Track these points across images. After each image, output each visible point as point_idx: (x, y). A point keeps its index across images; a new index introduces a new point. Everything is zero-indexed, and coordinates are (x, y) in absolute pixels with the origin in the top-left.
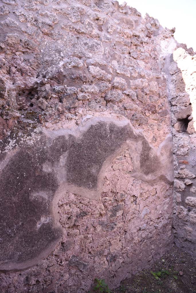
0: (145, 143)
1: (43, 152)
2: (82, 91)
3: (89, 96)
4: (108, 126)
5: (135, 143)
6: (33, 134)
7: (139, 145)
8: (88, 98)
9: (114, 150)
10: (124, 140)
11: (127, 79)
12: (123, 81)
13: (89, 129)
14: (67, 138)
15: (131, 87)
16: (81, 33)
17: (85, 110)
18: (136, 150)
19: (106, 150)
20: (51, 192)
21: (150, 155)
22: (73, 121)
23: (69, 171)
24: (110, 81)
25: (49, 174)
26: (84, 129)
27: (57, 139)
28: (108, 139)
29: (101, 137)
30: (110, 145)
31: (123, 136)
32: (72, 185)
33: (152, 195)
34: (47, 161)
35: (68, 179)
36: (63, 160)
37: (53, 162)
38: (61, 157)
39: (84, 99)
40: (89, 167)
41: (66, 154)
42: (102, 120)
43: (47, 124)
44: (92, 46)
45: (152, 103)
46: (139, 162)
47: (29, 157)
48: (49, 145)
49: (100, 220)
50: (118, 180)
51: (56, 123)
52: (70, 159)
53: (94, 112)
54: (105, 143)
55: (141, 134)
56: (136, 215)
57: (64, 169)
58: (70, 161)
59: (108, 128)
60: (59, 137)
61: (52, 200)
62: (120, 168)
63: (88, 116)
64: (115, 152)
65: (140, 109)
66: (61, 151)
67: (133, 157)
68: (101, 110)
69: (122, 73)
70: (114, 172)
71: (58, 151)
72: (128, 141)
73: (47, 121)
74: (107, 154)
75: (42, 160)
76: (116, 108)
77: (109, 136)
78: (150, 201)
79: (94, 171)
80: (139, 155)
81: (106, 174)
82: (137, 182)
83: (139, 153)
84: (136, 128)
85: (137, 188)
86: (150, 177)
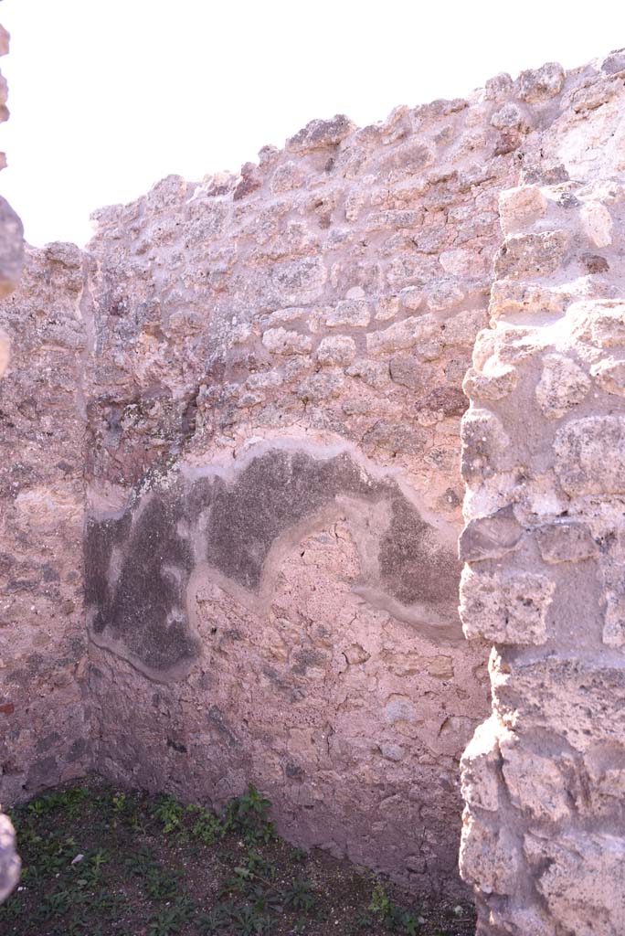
0: (402, 509)
1: (179, 504)
2: (247, 388)
3: (259, 396)
4: (290, 458)
5: (365, 506)
6: (169, 472)
7: (381, 513)
8: (258, 400)
9: (298, 516)
10: (327, 495)
11: (358, 334)
12: (342, 342)
13: (250, 467)
14: (211, 482)
15: (369, 351)
16: (278, 258)
17: (250, 427)
18: (368, 524)
19: (280, 514)
20: (185, 572)
21: (424, 547)
22: (229, 451)
23: (211, 542)
24: (309, 353)
25: (184, 541)
26: (241, 465)
27: (197, 483)
28: (287, 490)
29: (272, 484)
30: (291, 502)
31: (326, 485)
32: (216, 571)
33: (432, 672)
34: (183, 518)
35: (209, 557)
36: (203, 520)
37: (191, 521)
38: (202, 514)
39: (249, 404)
40: (246, 542)
41: (209, 510)
42: (278, 445)
43: (189, 456)
44: (295, 280)
45: (453, 382)
46: (376, 558)
47: (163, 508)
48: (187, 492)
49: (271, 664)
50: (315, 589)
51: (202, 454)
52: (214, 521)
53: (265, 430)
54: (281, 498)
55: (388, 482)
56: (366, 704)
57: (203, 537)
58: (215, 524)
59: (289, 465)
60: (201, 479)
61: (186, 585)
62: (320, 561)
63: (254, 440)
64: (300, 521)
65: (396, 408)
66: (202, 503)
67: (360, 543)
68: (283, 423)
69: (341, 321)
70: (304, 568)
71: (198, 503)
72: (339, 499)
73: (190, 452)
74: (282, 522)
75: (178, 515)
76: (318, 413)
77: (289, 482)
78: (421, 686)
79: (254, 553)
80: (377, 540)
81: (284, 567)
82: (371, 612)
83: (378, 533)
84: (379, 463)
85: (371, 629)
86: (417, 612)
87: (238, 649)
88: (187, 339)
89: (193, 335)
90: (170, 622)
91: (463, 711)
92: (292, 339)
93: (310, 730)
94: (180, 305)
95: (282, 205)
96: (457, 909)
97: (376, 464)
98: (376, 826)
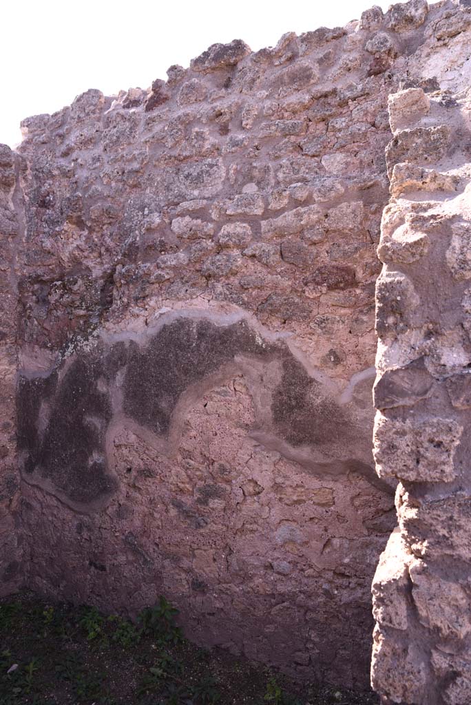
0: (292, 367)
1: (99, 364)
2: (158, 267)
3: (168, 273)
4: (195, 325)
5: (260, 365)
6: (90, 338)
7: (274, 370)
8: (167, 277)
9: (202, 373)
10: (227, 355)
11: (253, 221)
12: (240, 228)
13: (160, 333)
14: (127, 345)
15: (263, 236)
16: (184, 159)
17: (160, 299)
18: (262, 380)
19: (186, 372)
20: (105, 421)
21: (310, 398)
22: (142, 319)
23: (127, 396)
24: (211, 237)
25: (103, 395)
26: (152, 331)
27: (115, 347)
28: (193, 352)
29: (181, 347)
30: (195, 362)
31: (226, 347)
32: (131, 420)
33: (316, 501)
34: (102, 376)
35: (125, 409)
36: (120, 378)
37: (109, 379)
38: (119, 373)
39: (159, 279)
40: (157, 396)
41: (125, 369)
42: (185, 314)
43: (107, 325)
44: (199, 176)
45: (336, 261)
46: (269, 408)
47: (85, 367)
48: (105, 355)
49: (179, 497)
50: (216, 434)
51: (118, 322)
52: (129, 378)
53: (173, 302)
54: (187, 358)
55: (279, 345)
56: (260, 529)
57: (120, 392)
58: (130, 381)
59: (195, 331)
60: (118, 343)
61: (105, 432)
62: (222, 411)
63: (164, 310)
64: (204, 378)
65: (286, 283)
66: (119, 363)
67: (256, 395)
68: (188, 296)
69: (239, 211)
70: (206, 417)
71: (115, 363)
72: (237, 359)
73: (108, 321)
74: (188, 378)
75: (98, 374)
76: (219, 288)
77: (194, 345)
78: (307, 513)
79: (164, 405)
80: (270, 393)
81: (190, 417)
82: (265, 453)
83: (271, 387)
84: (271, 329)
85: (265, 467)
86: (304, 452)
87: (151, 485)
88: (105, 227)
89: (110, 224)
90: (91, 463)
91: (342, 533)
92: (197, 226)
93: (212, 551)
94: (99, 198)
95: (188, 115)
96: (337, 694)
97: (269, 330)
98: (269, 628)
